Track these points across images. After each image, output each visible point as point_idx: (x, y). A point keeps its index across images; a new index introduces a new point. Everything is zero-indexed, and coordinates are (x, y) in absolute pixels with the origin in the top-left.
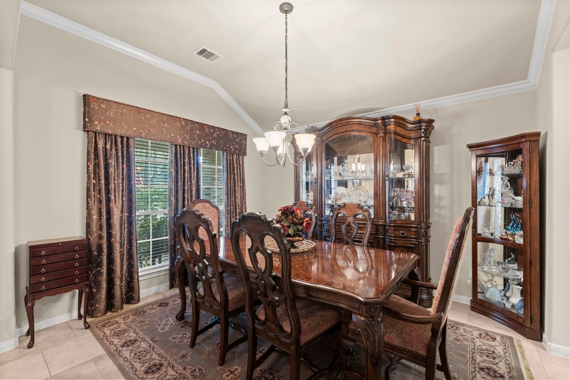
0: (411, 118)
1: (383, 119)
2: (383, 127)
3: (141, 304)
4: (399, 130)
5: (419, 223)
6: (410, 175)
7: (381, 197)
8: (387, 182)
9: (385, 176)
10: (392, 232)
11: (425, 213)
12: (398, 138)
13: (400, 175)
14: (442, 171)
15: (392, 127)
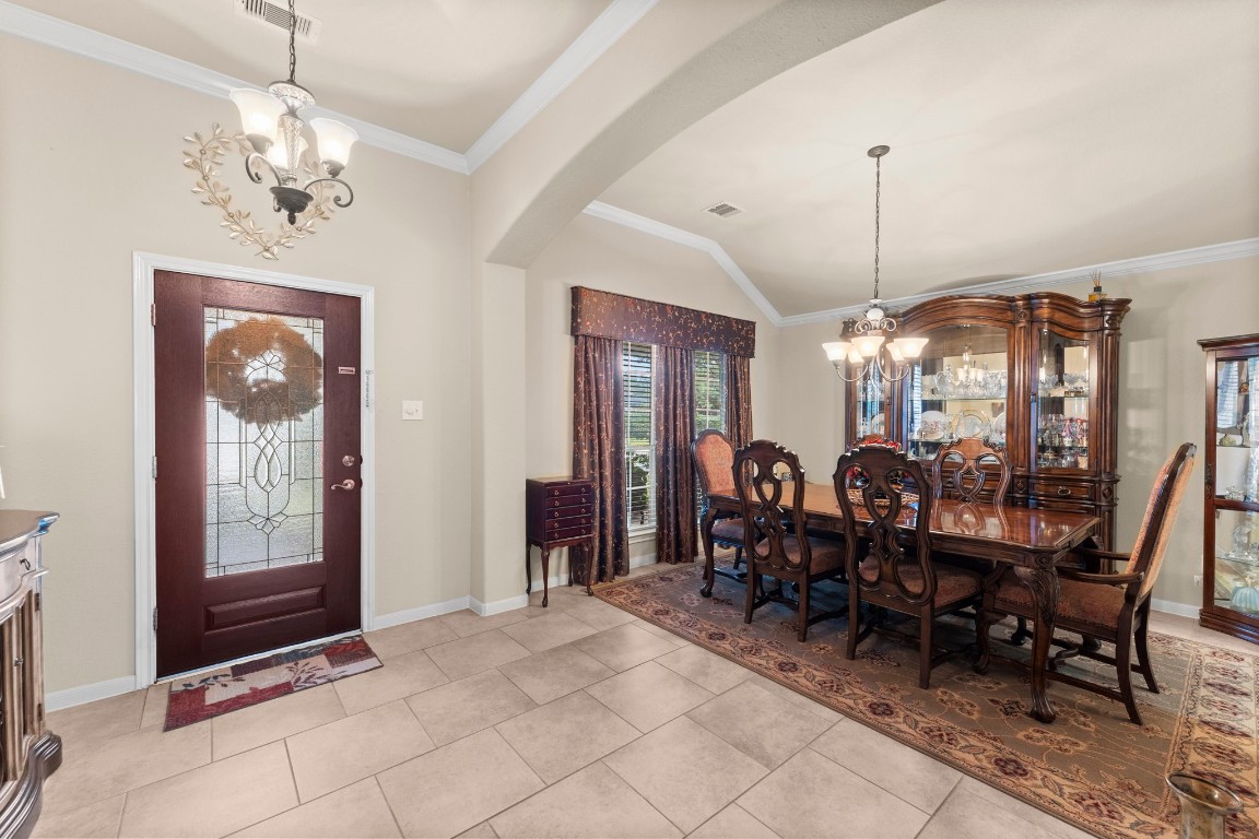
0: (1083, 295)
1: (1028, 298)
2: (1027, 312)
3: (631, 576)
4: (1059, 316)
5: (1098, 474)
6: (1078, 394)
7: (1021, 429)
8: (1034, 405)
9: (1030, 393)
10: (1042, 487)
11: (1108, 458)
12: (1057, 329)
13: (1059, 393)
14: (1145, 385)
15: (1045, 312)
